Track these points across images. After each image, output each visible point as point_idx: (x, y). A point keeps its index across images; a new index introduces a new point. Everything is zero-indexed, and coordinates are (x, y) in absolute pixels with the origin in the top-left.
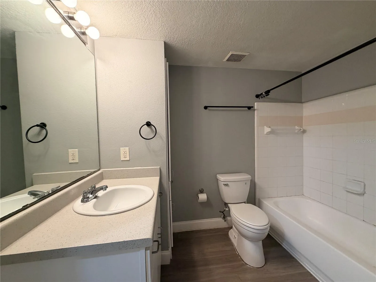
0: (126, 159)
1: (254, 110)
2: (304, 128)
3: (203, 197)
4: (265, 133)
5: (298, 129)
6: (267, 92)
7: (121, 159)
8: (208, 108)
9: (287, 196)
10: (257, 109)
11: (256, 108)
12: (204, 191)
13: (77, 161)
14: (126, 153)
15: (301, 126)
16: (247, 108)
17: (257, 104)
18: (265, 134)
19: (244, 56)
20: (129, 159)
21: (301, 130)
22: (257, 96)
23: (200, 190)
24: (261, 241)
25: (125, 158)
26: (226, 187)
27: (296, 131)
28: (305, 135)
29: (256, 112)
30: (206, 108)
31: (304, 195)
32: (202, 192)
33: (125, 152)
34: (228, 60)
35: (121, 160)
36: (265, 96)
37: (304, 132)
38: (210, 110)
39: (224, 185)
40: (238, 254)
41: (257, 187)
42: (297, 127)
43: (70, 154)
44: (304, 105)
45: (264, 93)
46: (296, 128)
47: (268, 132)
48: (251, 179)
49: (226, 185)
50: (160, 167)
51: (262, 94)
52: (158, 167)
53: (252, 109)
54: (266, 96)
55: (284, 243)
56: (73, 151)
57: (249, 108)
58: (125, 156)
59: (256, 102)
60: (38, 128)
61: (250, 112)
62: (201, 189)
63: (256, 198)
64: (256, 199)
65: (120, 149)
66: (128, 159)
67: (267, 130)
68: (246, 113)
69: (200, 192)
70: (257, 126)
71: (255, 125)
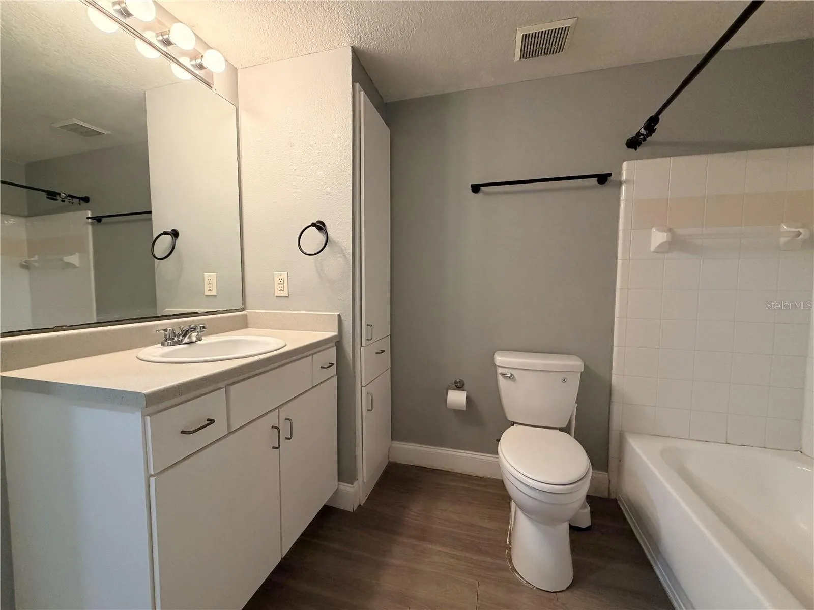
0: (283, 294)
1: (620, 184)
3: (457, 398)
4: (653, 248)
7: (275, 294)
8: (483, 188)
9: (727, 443)
10: (627, 182)
11: (624, 178)
12: (466, 387)
13: (214, 293)
14: (282, 282)
16: (595, 180)
17: (628, 166)
18: (654, 252)
19: (564, 31)
20: (287, 295)
21: (799, 234)
22: (630, 143)
23: (455, 383)
25: (281, 292)
26: (509, 382)
27: (783, 240)
29: (624, 187)
30: (476, 188)
31: (801, 452)
32: (459, 386)
33: (281, 280)
34: (524, 55)
38: (487, 194)
39: (502, 374)
40: (508, 543)
41: (615, 398)
42: (784, 228)
43: (206, 281)
45: (642, 130)
46: (782, 230)
47: (660, 245)
48: (583, 370)
50: (339, 315)
51: (639, 133)
52: (335, 313)
53: (613, 180)
54: (648, 136)
55: (658, 563)
56: (210, 275)
57: (603, 179)
58: (281, 288)
59: (624, 161)
60: (169, 238)
61: (605, 190)
62: (458, 381)
63: (610, 428)
64: (610, 431)
65: (274, 273)
66: (285, 293)
67: (658, 237)
69: (456, 386)
70: (624, 230)
71: (621, 227)
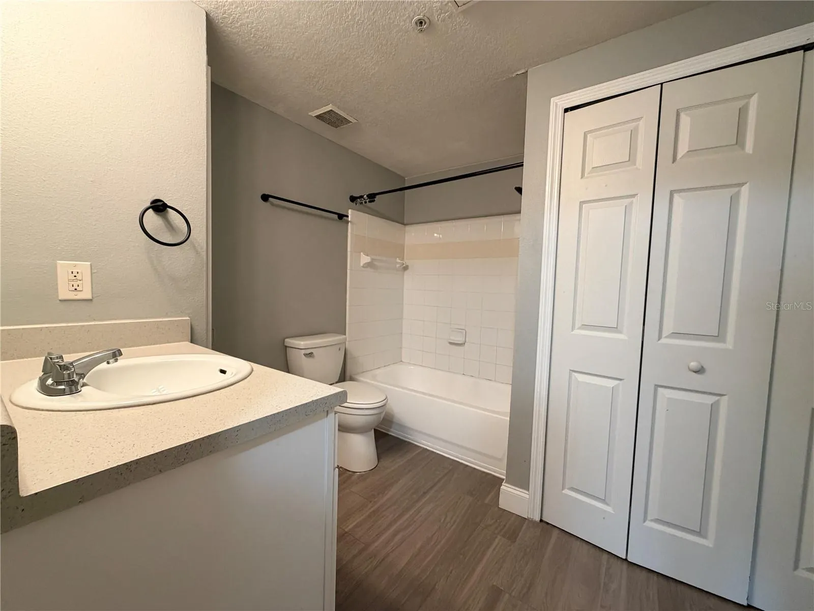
0: (80, 296)
2: (407, 262)
4: (362, 265)
5: (399, 262)
6: (372, 197)
7: (58, 296)
8: (270, 199)
10: (350, 222)
11: (350, 219)
14: (79, 277)
15: (403, 259)
17: (352, 212)
20: (89, 296)
21: (403, 266)
22: (353, 199)
24: (373, 431)
25: (76, 293)
27: (398, 266)
28: (406, 272)
29: (349, 226)
30: (265, 198)
31: (402, 361)
33: (75, 274)
35: (60, 298)
36: (367, 201)
37: (406, 268)
38: (272, 204)
39: (305, 355)
42: (398, 260)
44: (408, 228)
45: (365, 196)
47: (366, 263)
49: (310, 355)
50: (190, 319)
51: (362, 197)
52: (186, 318)
53: (344, 219)
54: (370, 202)
57: (340, 216)
58: (75, 287)
59: (350, 208)
65: (56, 264)
67: (365, 259)
68: (334, 225)
70: (351, 251)
71: (349, 249)
